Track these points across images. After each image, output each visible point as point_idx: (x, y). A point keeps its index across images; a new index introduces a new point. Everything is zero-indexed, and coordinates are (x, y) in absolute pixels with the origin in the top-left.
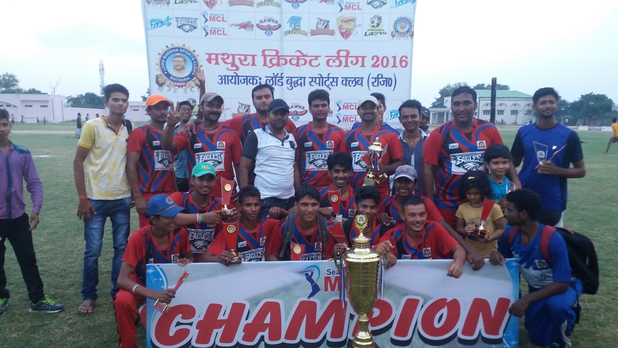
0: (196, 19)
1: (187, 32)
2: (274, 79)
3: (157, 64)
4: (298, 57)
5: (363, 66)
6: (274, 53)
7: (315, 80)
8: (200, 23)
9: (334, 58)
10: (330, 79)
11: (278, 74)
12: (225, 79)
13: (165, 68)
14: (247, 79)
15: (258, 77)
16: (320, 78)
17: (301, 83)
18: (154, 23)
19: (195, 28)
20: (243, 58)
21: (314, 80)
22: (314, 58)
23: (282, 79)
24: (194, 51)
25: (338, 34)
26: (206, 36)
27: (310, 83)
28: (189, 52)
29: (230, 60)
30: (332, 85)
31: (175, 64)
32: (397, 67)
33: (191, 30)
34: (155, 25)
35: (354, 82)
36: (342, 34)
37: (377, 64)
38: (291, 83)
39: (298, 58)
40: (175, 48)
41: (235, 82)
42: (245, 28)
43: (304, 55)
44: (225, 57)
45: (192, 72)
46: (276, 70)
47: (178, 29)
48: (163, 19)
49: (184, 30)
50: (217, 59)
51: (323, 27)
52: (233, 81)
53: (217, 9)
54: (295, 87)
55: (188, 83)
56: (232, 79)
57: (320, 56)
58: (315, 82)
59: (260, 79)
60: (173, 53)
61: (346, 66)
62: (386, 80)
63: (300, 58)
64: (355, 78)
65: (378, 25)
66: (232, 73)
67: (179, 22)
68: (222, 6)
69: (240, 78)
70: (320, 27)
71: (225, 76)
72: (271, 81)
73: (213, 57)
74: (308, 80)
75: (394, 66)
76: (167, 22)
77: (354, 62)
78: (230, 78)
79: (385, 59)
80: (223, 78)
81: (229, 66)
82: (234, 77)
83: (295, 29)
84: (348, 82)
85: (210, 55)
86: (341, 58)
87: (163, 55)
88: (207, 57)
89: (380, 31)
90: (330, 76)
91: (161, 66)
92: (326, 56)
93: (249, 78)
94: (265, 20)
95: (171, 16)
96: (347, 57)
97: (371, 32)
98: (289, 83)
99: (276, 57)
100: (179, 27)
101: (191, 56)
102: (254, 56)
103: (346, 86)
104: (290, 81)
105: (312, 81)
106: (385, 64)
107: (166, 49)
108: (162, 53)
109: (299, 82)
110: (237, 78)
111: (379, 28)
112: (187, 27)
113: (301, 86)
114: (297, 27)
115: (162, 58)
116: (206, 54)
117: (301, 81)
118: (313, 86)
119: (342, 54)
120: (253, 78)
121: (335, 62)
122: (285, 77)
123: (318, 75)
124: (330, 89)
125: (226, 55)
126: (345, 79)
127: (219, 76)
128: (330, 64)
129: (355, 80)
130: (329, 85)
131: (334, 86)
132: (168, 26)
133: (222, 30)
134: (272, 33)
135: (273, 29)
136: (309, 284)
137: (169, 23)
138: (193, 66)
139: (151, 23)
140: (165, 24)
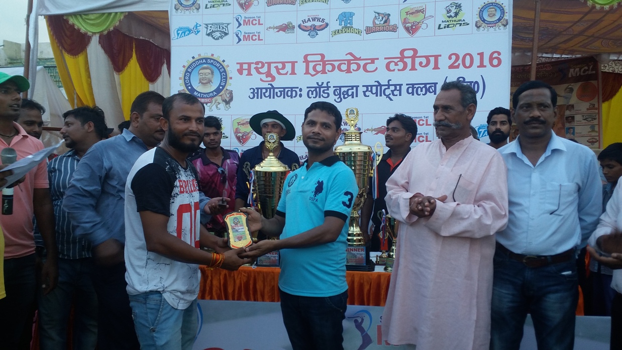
0: (228, 24)
1: (217, 39)
2: (318, 89)
3: (180, 78)
4: (349, 61)
5: (436, 67)
6: (319, 58)
7: (371, 89)
8: (232, 29)
9: (396, 60)
10: (391, 87)
11: (323, 83)
12: (257, 93)
13: (190, 82)
14: (284, 91)
15: (298, 88)
16: (377, 86)
17: (353, 93)
18: (180, 32)
19: (226, 34)
20: (280, 66)
21: (370, 90)
22: (370, 61)
23: (328, 90)
24: (224, 61)
25: (401, 29)
26: (238, 42)
27: (364, 92)
28: (218, 62)
29: (265, 70)
30: (394, 95)
31: (201, 77)
32: (485, 66)
33: (221, 37)
34: (182, 34)
35: (424, 89)
36: (407, 29)
37: (456, 64)
38: (340, 94)
39: (349, 63)
40: (202, 59)
41: (270, 96)
42: (285, 31)
43: (356, 59)
45: (220, 85)
46: (321, 79)
47: (207, 37)
48: (191, 27)
49: (214, 38)
50: (249, 69)
51: (382, 22)
52: (267, 94)
53: (252, 12)
54: (345, 98)
55: (214, 99)
56: (266, 92)
57: (378, 59)
58: (371, 91)
59: (301, 90)
60: (200, 64)
63: (352, 62)
64: (425, 84)
65: (456, 14)
66: (266, 85)
67: (209, 28)
68: (259, 8)
69: (276, 90)
70: (377, 22)
71: (258, 89)
72: (314, 92)
73: (245, 66)
74: (361, 90)
75: (482, 65)
76: (195, 30)
77: (424, 63)
78: (264, 91)
79: (468, 58)
80: (256, 91)
81: (264, 77)
82: (268, 90)
83: (346, 27)
84: (415, 89)
85: (241, 64)
86: (405, 60)
87: (189, 67)
88: (238, 67)
89: (460, 22)
91: (185, 80)
92: (385, 58)
93: (286, 90)
94: (309, 20)
95: (199, 23)
96: (413, 58)
97: (447, 23)
98: (337, 94)
99: (321, 63)
100: (208, 35)
101: (219, 67)
102: (293, 64)
103: (413, 95)
104: (338, 91)
106: (468, 63)
107: (191, 60)
108: (187, 65)
109: (350, 93)
110: (272, 90)
111: (458, 18)
112: (218, 34)
113: (353, 97)
114: (348, 25)
115: (187, 71)
116: (237, 63)
117: (352, 91)
118: (368, 96)
119: (407, 54)
120: (292, 90)
121: (398, 65)
122: (332, 87)
123: (375, 82)
124: (391, 100)
125: (260, 64)
126: (411, 86)
127: (250, 89)
128: (392, 69)
129: (425, 87)
130: (390, 94)
131: (397, 95)
132: (196, 34)
133: (257, 35)
134: (317, 34)
135: (318, 29)
136: (359, 333)
137: (197, 31)
138: (221, 79)
139: (177, 31)
140: (193, 32)
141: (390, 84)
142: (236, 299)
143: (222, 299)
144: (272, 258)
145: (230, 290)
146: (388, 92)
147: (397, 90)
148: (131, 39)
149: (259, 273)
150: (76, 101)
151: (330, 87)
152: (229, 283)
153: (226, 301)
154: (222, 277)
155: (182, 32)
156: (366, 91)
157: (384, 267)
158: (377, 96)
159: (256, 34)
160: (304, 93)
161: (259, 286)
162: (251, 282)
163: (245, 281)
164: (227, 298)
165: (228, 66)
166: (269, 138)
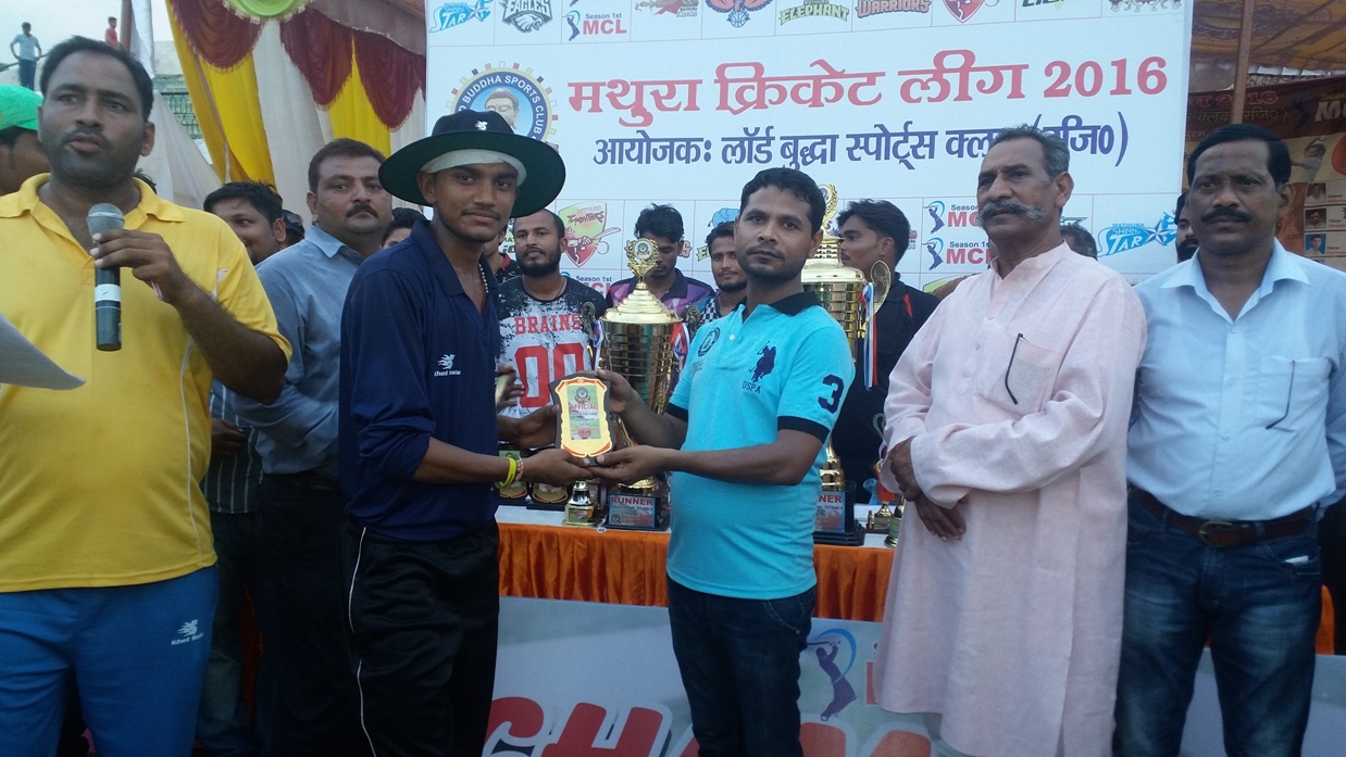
1: (528, 30)
2: (746, 143)
4: (817, 79)
5: (1016, 93)
6: (750, 72)
7: (866, 142)
8: (561, 7)
9: (924, 77)
10: (910, 137)
11: (757, 130)
12: (613, 151)
14: (671, 147)
15: (702, 140)
16: (879, 137)
17: (824, 151)
18: (447, 15)
19: (547, 19)
20: (664, 90)
21: (862, 144)
22: (865, 80)
23: (768, 144)
24: (540, 80)
26: (573, 37)
27: (850, 151)
28: (528, 82)
29: (629, 99)
30: (916, 156)
32: (1129, 92)
33: (536, 26)
34: (450, 19)
36: (952, 6)
37: (1063, 86)
38: (795, 155)
39: (818, 83)
40: (494, 75)
41: (640, 159)
42: (675, 11)
43: (834, 74)
44: (619, 89)
46: (754, 119)
47: (505, 25)
48: (471, 4)
49: (520, 28)
50: (595, 98)
54: (806, 163)
56: (633, 148)
57: (883, 74)
58: (866, 148)
59: (708, 145)
60: (488, 87)
61: (963, 96)
62: (1093, 136)
63: (825, 83)
66: (632, 134)
67: (509, 6)
69: (654, 145)
71: (613, 142)
72: (738, 150)
73: (587, 91)
74: (843, 144)
75: (1121, 89)
76: (480, 11)
77: (989, 85)
78: (627, 146)
79: (1090, 72)
80: (609, 147)
81: (627, 115)
82: (637, 144)
83: (812, 2)
84: (966, 143)
85: (578, 87)
86: (945, 76)
87: (465, 94)
88: (572, 92)
90: (911, 129)
92: (901, 73)
93: (676, 144)
96: (964, 72)
98: (788, 154)
99: (755, 84)
100: (508, 21)
101: (530, 92)
102: (693, 85)
103: (961, 156)
104: (791, 147)
105: (857, 145)
106: (1089, 84)
107: (471, 78)
108: (461, 88)
109: (818, 151)
110: (645, 144)
113: (824, 162)
115: (461, 102)
116: (570, 85)
117: (823, 147)
118: (859, 159)
119: (949, 62)
120: (688, 144)
121: (929, 88)
122: (778, 138)
123: (875, 126)
124: (910, 167)
125: (620, 85)
126: (957, 136)
127: (597, 142)
128: (914, 96)
129: (989, 138)
130: (908, 155)
131: (923, 157)
132: (482, 20)
133: (614, 20)
134: (747, 19)
135: (750, 6)
136: (828, 678)
137: (484, 12)
138: (535, 120)
139: (441, 14)
140: (474, 15)
141: (910, 130)
142: (562, 594)
143: (533, 596)
144: (641, 511)
145: (550, 577)
146: (903, 149)
147: (926, 146)
148: (347, 31)
149: (612, 542)
150: (228, 167)
151: (773, 138)
152: (547, 561)
153: (541, 600)
154: (532, 549)
155: (452, 16)
156: (855, 148)
157: (885, 536)
158: (878, 158)
159: (611, 18)
160: (716, 151)
161: (612, 570)
162: (595, 562)
163: (581, 559)
164: (542, 594)
165: (549, 91)
166: (636, 250)
